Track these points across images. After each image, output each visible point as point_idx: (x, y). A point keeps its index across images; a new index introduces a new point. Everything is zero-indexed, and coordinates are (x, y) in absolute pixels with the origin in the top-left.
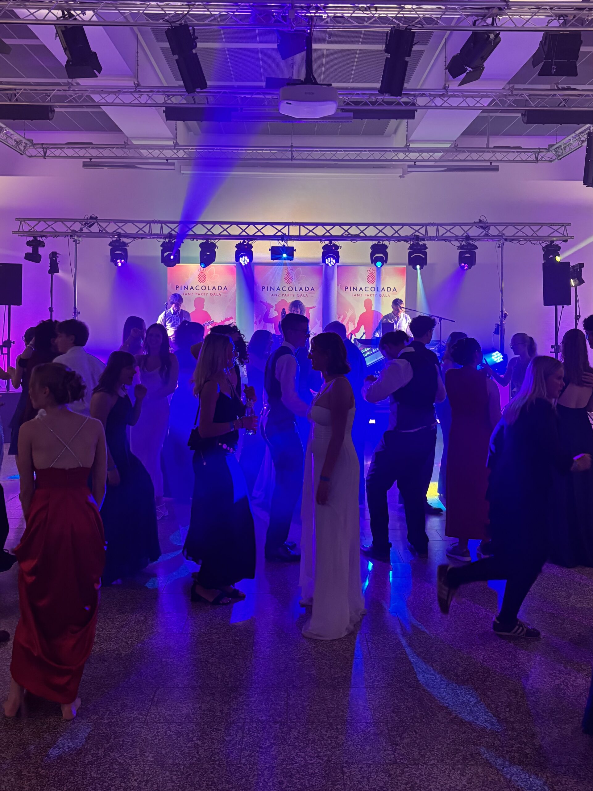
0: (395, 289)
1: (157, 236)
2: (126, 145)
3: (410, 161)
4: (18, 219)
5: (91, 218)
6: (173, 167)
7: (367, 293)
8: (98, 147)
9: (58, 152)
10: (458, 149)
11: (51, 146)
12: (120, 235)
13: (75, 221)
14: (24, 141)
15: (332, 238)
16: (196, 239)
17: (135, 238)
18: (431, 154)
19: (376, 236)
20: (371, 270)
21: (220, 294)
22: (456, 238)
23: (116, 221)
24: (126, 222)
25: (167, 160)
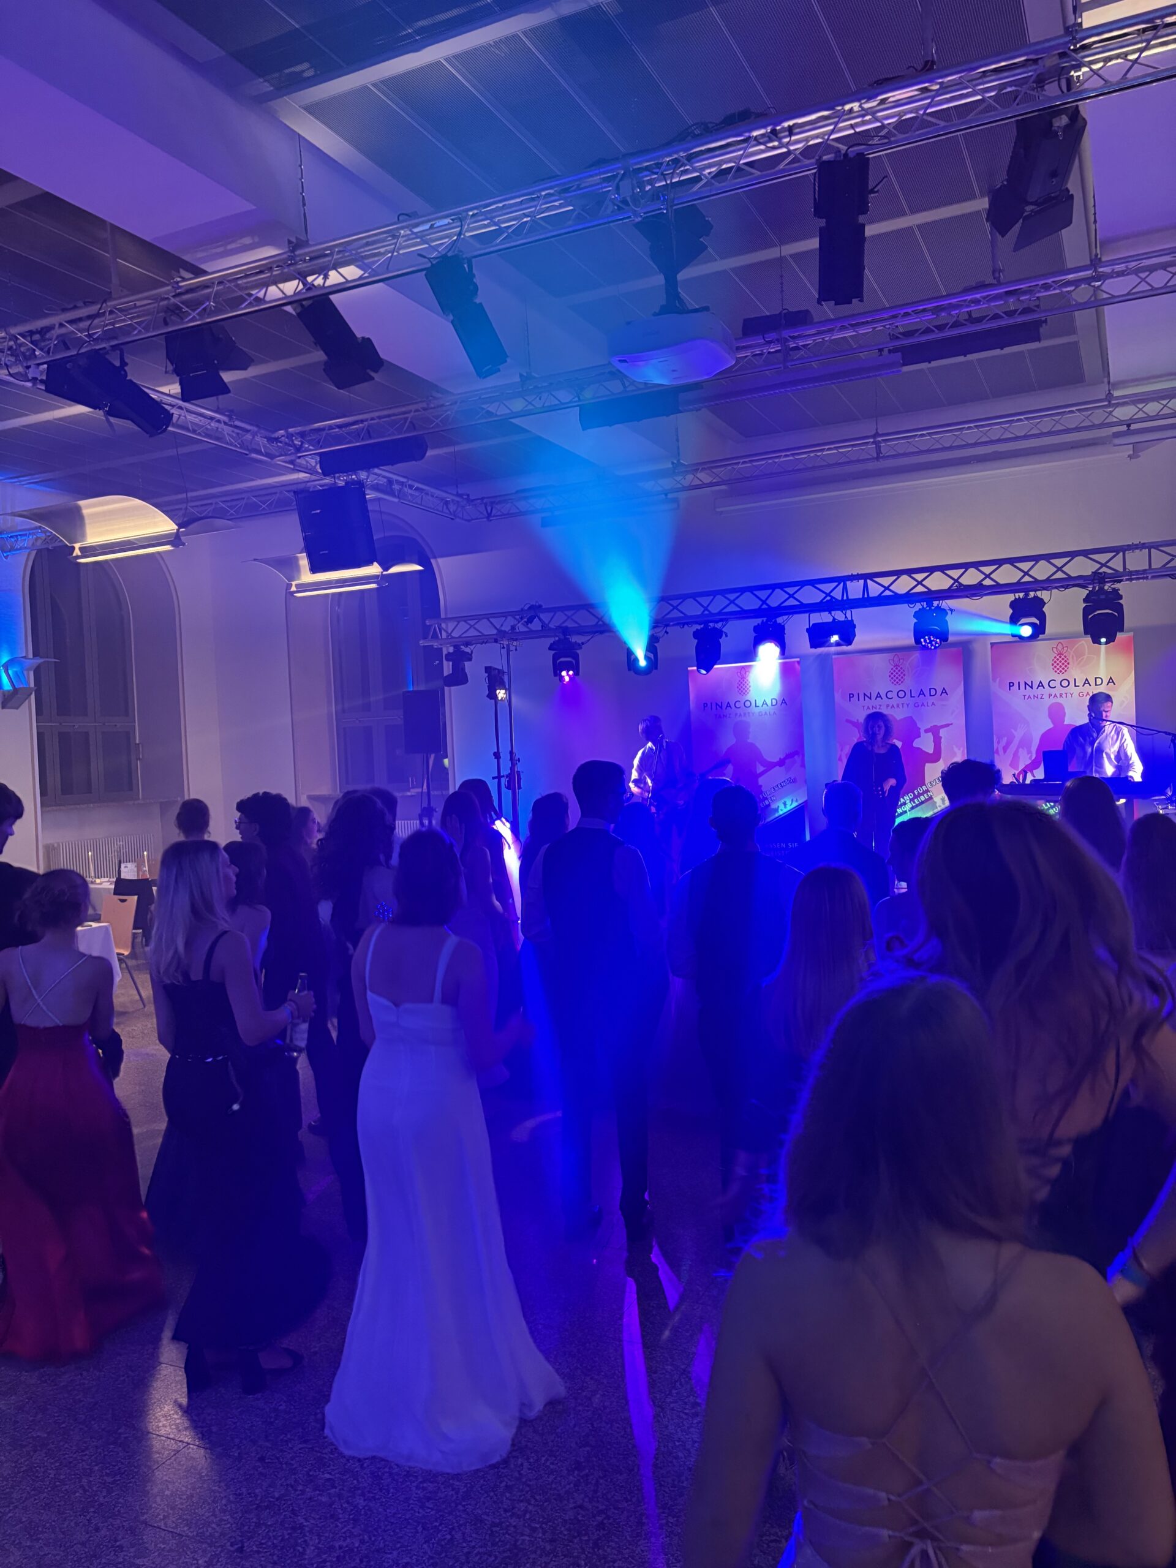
0: (1110, 680)
3: (1120, 423)
5: (532, 607)
7: (1053, 691)
15: (931, 596)
16: (687, 624)
17: (594, 633)
18: (1164, 402)
19: (1019, 583)
23: (563, 609)
24: (578, 608)
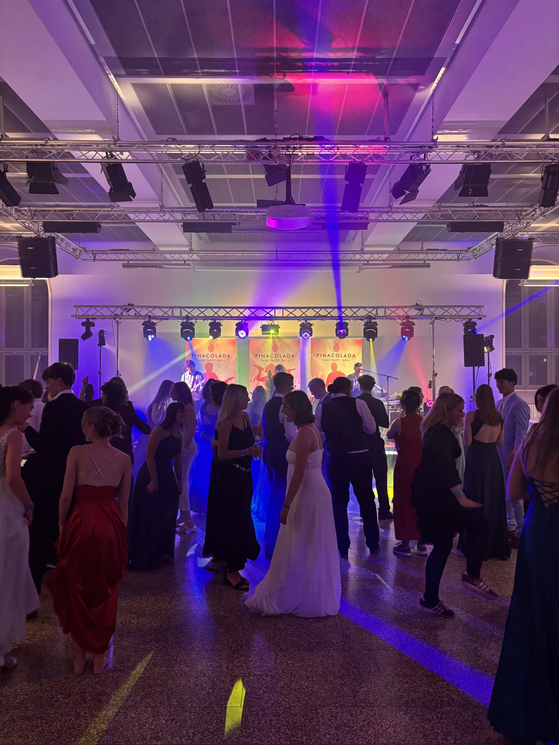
0: (354, 356)
1: (178, 318)
2: (154, 250)
3: (365, 260)
4: (75, 306)
5: (129, 305)
6: (188, 267)
7: (333, 358)
8: (134, 252)
9: (104, 257)
10: (400, 252)
11: (99, 252)
12: (150, 317)
13: (117, 307)
14: (79, 248)
15: (307, 318)
16: (206, 319)
17: (162, 319)
18: (380, 255)
19: (339, 316)
20: (336, 342)
21: (224, 360)
22: (399, 317)
23: (147, 307)
24: (155, 307)
25: (185, 262)
